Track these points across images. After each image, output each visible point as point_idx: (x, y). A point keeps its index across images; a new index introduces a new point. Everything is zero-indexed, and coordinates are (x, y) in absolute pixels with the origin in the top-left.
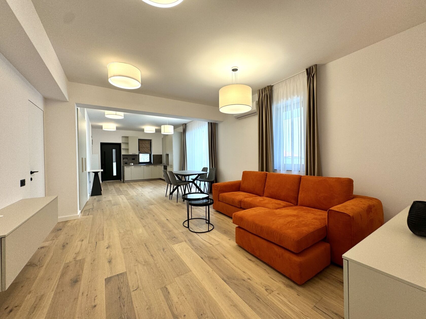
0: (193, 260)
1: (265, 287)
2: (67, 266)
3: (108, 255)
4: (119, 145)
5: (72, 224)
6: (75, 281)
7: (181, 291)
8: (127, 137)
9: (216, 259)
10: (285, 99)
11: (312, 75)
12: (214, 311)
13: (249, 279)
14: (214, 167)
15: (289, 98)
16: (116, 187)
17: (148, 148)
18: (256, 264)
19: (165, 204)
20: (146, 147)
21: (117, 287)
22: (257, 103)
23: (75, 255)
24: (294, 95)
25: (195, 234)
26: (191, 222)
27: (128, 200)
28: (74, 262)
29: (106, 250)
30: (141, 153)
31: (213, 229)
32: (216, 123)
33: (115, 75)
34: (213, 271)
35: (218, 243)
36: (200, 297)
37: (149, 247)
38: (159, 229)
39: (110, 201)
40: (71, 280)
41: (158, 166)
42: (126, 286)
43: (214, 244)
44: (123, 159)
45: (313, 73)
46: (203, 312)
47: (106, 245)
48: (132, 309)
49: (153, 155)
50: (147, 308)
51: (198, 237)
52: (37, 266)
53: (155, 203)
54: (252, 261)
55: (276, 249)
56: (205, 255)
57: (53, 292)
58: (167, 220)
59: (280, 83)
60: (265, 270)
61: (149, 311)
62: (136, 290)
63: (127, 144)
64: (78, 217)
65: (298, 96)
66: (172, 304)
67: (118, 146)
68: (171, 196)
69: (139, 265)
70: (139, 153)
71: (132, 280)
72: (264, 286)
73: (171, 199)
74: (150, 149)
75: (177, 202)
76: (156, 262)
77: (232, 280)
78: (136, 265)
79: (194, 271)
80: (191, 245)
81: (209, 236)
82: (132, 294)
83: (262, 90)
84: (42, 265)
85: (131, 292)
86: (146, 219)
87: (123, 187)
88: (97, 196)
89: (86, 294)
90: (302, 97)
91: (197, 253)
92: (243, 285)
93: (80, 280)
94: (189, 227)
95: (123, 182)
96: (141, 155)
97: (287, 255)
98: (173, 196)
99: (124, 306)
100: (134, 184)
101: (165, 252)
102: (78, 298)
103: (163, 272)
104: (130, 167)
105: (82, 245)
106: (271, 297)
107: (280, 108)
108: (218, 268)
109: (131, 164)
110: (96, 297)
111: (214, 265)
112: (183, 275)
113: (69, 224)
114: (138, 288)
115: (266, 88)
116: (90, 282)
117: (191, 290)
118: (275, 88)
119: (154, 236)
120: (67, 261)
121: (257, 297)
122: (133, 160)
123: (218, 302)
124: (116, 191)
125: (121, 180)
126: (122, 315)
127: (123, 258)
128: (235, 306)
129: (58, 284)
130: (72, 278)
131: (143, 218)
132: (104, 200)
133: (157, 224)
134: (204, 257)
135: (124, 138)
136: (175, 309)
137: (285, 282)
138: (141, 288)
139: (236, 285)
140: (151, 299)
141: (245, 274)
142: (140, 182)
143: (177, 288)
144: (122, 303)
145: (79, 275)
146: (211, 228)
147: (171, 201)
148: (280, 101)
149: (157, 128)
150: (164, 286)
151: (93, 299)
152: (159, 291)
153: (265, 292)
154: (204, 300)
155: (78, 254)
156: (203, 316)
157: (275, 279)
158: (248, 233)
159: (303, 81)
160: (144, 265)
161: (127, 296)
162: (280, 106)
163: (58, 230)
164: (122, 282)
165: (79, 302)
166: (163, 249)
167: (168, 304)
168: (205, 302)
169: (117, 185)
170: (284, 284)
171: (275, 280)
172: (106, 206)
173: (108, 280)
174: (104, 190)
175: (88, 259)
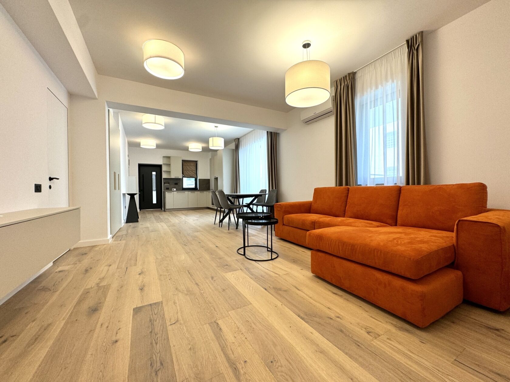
0: (253, 291)
1: (365, 328)
2: (87, 292)
3: (140, 281)
4: (160, 166)
5: (100, 248)
6: (94, 310)
7: (238, 328)
8: (169, 158)
9: (285, 291)
10: (374, 88)
11: (416, 48)
12: (291, 358)
13: (338, 317)
14: (274, 188)
15: (380, 86)
16: (156, 215)
17: (194, 172)
18: (345, 299)
19: (213, 232)
20: (191, 170)
21: (149, 319)
22: (334, 99)
23: (99, 280)
24: (387, 80)
25: (254, 262)
26: (247, 250)
27: (168, 227)
28: (96, 288)
29: (138, 276)
30: (185, 177)
31: (278, 258)
32: (278, 132)
33: (152, 56)
34: (283, 305)
35: (285, 273)
36: (267, 337)
37: (193, 275)
38: (207, 257)
39: (148, 228)
40: (89, 308)
41: (205, 192)
42: (161, 318)
43: (280, 274)
44: (165, 184)
45: (417, 45)
46: (274, 358)
47: (139, 270)
48: (167, 348)
49: (199, 179)
50: (189, 347)
51: (258, 265)
52: (50, 290)
53: (201, 230)
54: (338, 295)
55: (379, 275)
56: (269, 285)
57: (65, 321)
58: (217, 247)
59: (366, 68)
60: (361, 307)
61: (192, 352)
62: (175, 323)
63: (169, 165)
64: (109, 242)
65: (393, 81)
66: (226, 345)
67: (158, 168)
68: (221, 223)
69: (180, 294)
70: (183, 177)
71: (169, 312)
72: (362, 327)
73: (221, 227)
74: (196, 172)
75: (229, 230)
76: (202, 292)
77: (313, 317)
78: (175, 294)
79: (256, 304)
80: (249, 274)
81: (272, 264)
82: (168, 329)
83: (340, 80)
84: (56, 290)
85: (167, 326)
86: (190, 245)
87: (164, 216)
88: (133, 223)
89: (106, 326)
90: (399, 82)
91: (258, 284)
92: (330, 325)
93: (100, 309)
94: (246, 255)
95: (164, 211)
96: (185, 180)
97: (398, 283)
98: (223, 224)
99: (156, 344)
100: (177, 213)
101: (215, 281)
102: (94, 330)
103: (213, 303)
104: (172, 192)
105: (108, 270)
106: (378, 343)
107: (367, 104)
108: (289, 302)
109: (174, 190)
110: (119, 329)
111: (284, 297)
112: (240, 308)
113: (97, 249)
114: (178, 321)
115: (346, 76)
116: (113, 311)
117: (253, 328)
118: (358, 76)
119: (200, 263)
120: (89, 287)
121: (355, 341)
122: (175, 185)
123: (294, 345)
124: (155, 219)
125: (162, 209)
126: (153, 355)
127: (159, 285)
128: (322, 352)
129: (72, 311)
130: (91, 305)
131: (186, 244)
132: (140, 226)
133: (204, 250)
134: (269, 288)
135: (165, 159)
136: (231, 353)
137: (395, 323)
138: (182, 322)
139: (320, 324)
140: (195, 336)
141: (331, 311)
142: (184, 211)
143: (233, 324)
144: (154, 340)
145: (100, 303)
146: (274, 256)
147: (220, 228)
148: (367, 92)
149: (204, 145)
150: (214, 321)
151: (115, 332)
152: (207, 327)
153: (366, 334)
154: (274, 342)
155: (102, 279)
156: (275, 364)
157: (378, 319)
158: (331, 257)
159: (401, 60)
160: (187, 295)
161: (161, 331)
162: (367, 100)
163: (83, 255)
164: (156, 313)
165: (95, 335)
166: (212, 278)
167: (219, 344)
168: (275, 345)
169: (157, 214)
170: (395, 326)
171: (379, 321)
172: (143, 232)
173: (137, 310)
174: (141, 218)
175: (115, 286)
